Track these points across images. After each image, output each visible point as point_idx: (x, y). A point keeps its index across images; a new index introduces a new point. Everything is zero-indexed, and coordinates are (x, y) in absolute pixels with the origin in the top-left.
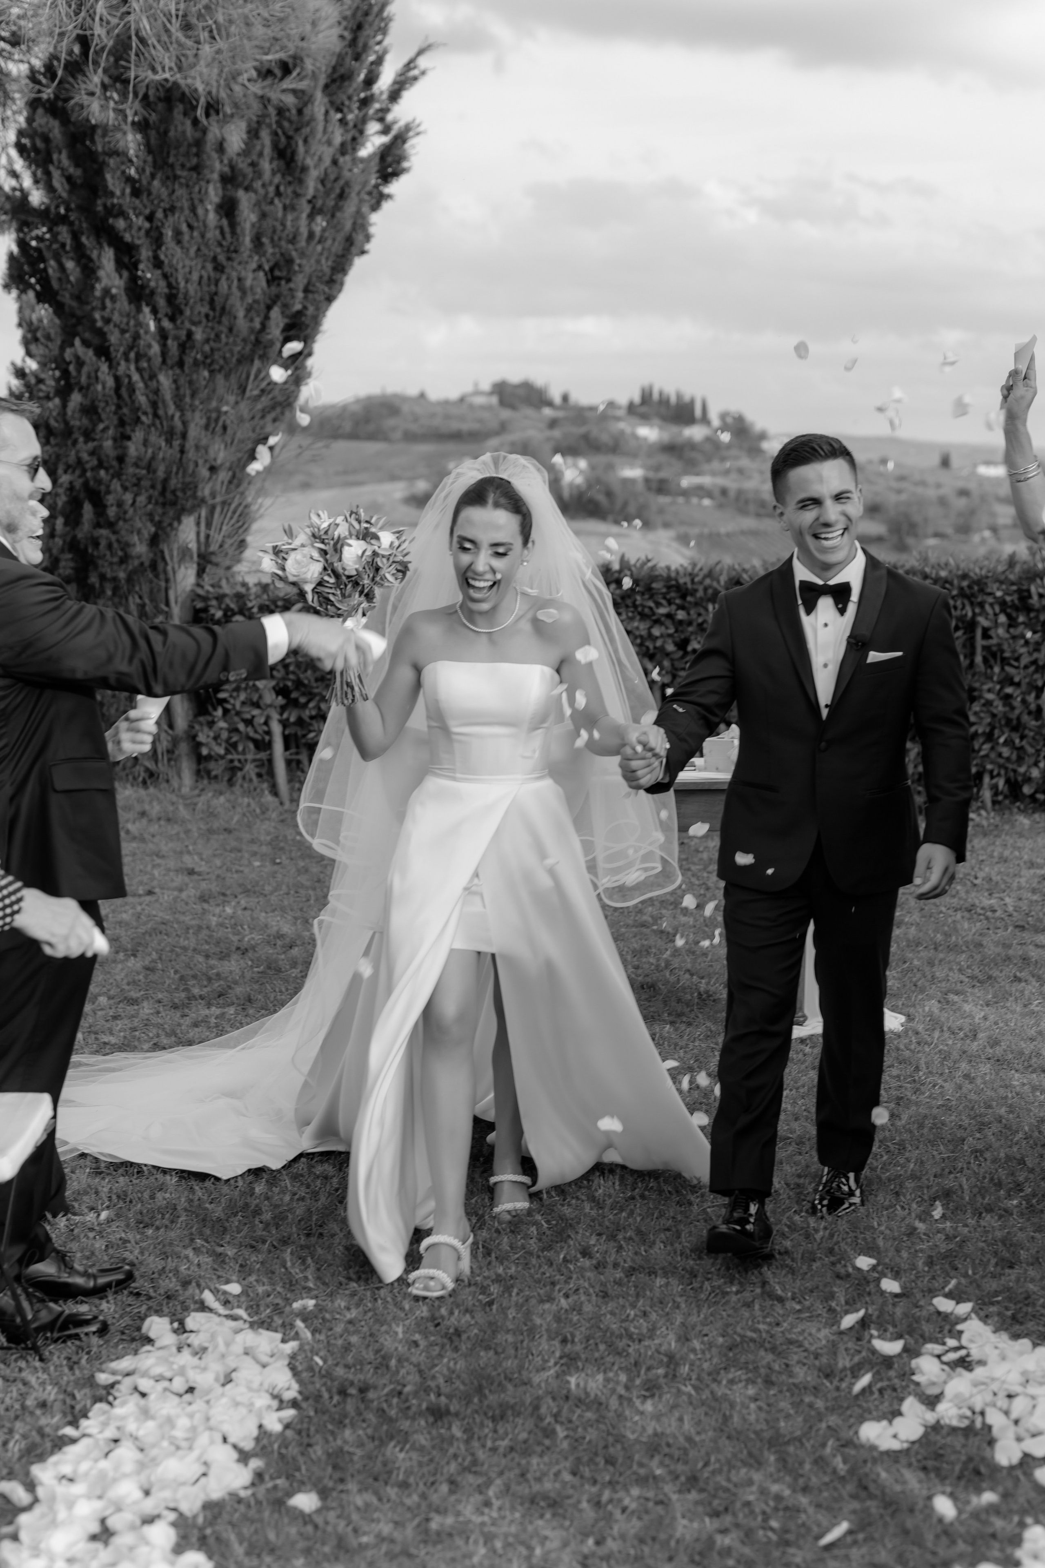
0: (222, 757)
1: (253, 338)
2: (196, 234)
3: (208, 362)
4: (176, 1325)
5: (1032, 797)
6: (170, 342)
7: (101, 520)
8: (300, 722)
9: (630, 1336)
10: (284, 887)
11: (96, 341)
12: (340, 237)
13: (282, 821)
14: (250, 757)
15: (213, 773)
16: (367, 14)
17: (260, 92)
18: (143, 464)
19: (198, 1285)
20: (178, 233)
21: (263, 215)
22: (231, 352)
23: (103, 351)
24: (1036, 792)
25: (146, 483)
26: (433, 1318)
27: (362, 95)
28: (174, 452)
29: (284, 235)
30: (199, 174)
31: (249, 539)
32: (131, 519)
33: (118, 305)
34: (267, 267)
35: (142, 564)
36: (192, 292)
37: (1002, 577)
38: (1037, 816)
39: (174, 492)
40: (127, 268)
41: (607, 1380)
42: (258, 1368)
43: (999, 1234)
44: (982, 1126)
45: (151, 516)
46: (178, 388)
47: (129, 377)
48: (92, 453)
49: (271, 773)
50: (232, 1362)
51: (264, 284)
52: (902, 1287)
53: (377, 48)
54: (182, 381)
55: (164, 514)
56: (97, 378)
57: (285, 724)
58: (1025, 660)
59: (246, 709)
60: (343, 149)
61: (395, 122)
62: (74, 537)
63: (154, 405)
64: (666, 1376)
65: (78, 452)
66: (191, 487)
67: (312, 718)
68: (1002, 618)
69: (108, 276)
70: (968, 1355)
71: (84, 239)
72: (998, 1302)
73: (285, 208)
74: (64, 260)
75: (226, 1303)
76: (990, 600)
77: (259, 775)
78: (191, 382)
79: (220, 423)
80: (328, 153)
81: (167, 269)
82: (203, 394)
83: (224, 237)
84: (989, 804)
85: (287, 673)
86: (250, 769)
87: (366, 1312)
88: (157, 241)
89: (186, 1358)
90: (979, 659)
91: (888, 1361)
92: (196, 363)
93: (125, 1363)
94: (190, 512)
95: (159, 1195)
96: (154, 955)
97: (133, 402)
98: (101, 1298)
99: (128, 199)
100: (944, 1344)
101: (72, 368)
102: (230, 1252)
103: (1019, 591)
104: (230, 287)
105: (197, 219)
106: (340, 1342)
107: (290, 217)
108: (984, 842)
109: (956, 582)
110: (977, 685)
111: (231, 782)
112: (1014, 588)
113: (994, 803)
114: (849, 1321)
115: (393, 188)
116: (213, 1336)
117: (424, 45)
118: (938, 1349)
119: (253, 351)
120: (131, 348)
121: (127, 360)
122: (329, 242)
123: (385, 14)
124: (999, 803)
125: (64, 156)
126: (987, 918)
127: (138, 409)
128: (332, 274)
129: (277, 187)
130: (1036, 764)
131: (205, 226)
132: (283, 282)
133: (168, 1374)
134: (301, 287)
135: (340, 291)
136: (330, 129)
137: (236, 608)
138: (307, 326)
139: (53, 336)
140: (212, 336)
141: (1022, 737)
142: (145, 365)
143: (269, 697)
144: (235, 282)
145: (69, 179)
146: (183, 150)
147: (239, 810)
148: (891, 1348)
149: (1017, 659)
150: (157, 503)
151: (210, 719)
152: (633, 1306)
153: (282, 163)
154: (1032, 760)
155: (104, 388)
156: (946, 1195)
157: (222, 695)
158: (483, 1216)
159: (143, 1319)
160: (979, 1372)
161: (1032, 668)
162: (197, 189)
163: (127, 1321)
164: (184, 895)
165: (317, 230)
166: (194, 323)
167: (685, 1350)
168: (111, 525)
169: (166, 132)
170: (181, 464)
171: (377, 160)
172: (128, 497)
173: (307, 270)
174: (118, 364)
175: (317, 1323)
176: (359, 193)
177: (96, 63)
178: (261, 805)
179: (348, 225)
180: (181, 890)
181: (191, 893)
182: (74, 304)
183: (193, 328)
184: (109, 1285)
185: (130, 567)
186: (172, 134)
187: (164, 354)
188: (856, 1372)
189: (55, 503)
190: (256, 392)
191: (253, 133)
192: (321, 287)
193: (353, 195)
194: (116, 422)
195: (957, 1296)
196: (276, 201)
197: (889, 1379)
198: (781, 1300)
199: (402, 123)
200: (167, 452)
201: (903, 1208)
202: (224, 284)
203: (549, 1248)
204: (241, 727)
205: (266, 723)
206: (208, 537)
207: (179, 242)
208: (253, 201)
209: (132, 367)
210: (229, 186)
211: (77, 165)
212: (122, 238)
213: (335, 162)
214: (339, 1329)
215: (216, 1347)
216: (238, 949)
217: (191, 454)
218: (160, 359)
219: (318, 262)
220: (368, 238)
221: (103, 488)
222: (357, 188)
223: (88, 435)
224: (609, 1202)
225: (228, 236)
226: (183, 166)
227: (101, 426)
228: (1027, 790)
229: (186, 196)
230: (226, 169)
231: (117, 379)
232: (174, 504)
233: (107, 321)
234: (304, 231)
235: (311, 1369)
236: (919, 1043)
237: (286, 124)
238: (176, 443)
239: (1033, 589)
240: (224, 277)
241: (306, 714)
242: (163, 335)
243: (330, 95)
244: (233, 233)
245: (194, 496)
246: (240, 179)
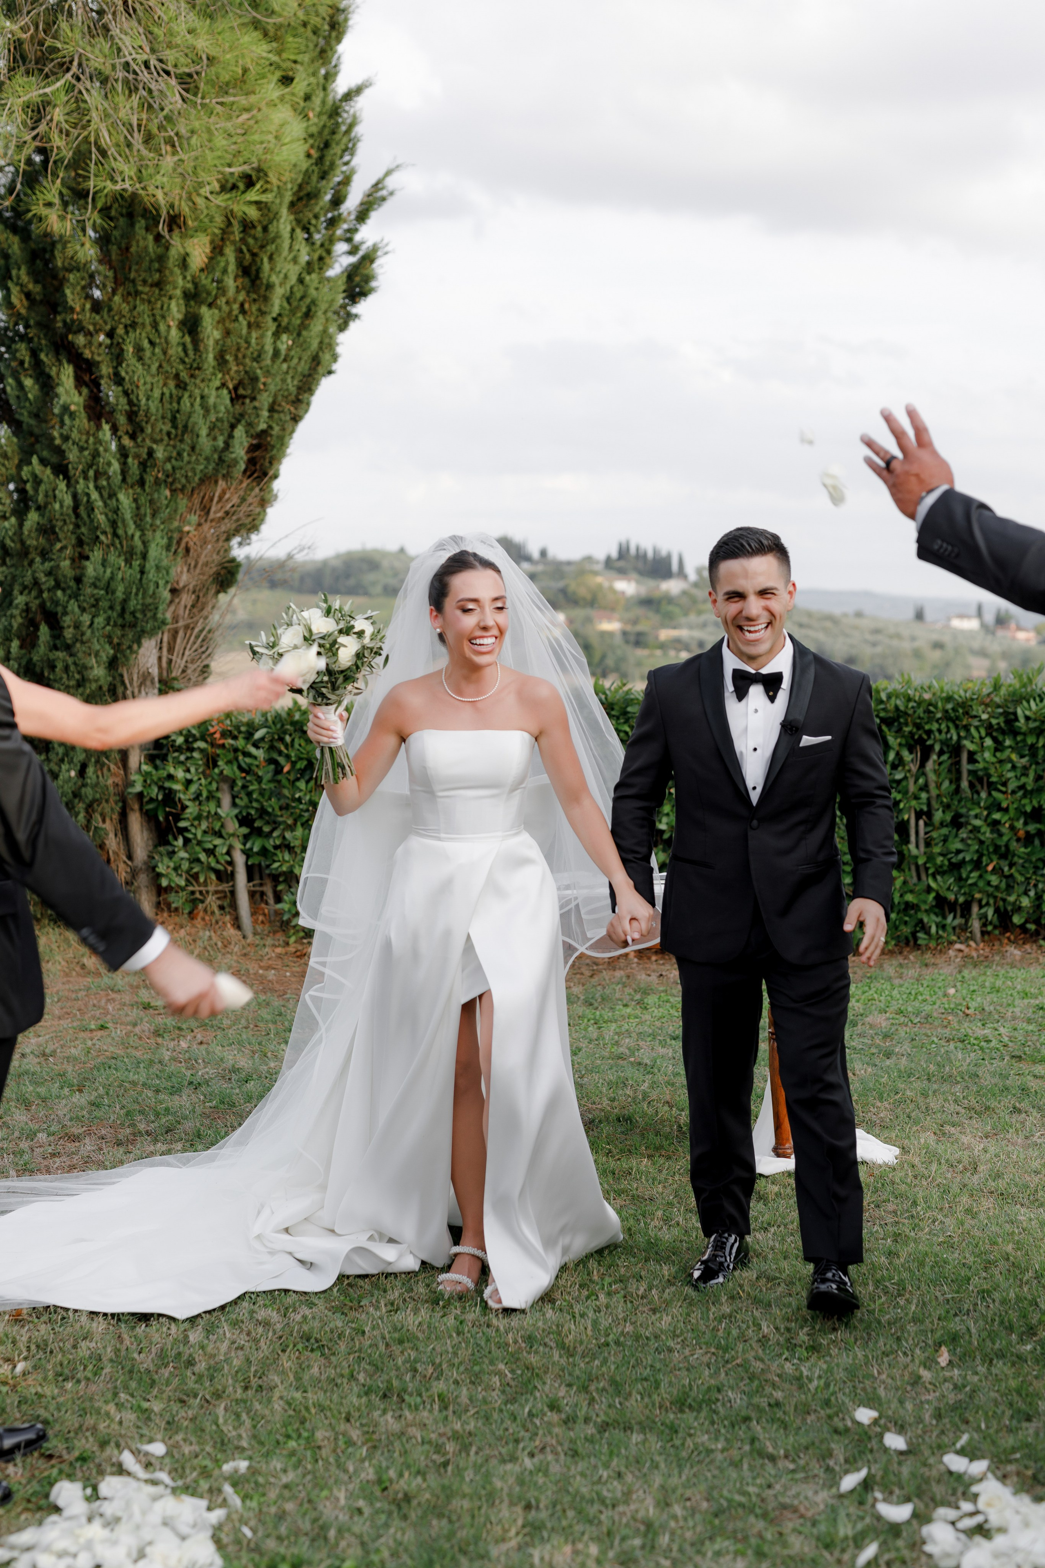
0: (183, 889)
1: (216, 456)
2: (157, 350)
3: (169, 480)
4: (89, 1491)
5: (1023, 928)
6: (130, 460)
7: (58, 642)
8: (264, 851)
9: (602, 1501)
10: (243, 1021)
11: (54, 459)
12: (306, 356)
13: (245, 955)
14: (211, 888)
15: (173, 906)
16: (333, 133)
17: (223, 204)
18: (102, 584)
19: (118, 1445)
20: (139, 349)
21: (227, 333)
22: (193, 470)
23: (61, 470)
24: (1026, 922)
25: (104, 604)
26: (380, 1481)
27: (330, 215)
28: (133, 573)
29: (249, 353)
30: (161, 290)
31: (213, 665)
32: (89, 641)
33: (77, 422)
34: (231, 386)
35: (100, 688)
36: (153, 410)
37: (988, 700)
38: (1027, 947)
39: (133, 613)
40: (87, 386)
41: (576, 1552)
42: (176, 1541)
43: (1013, 1384)
44: (988, 1265)
45: (109, 638)
46: (138, 508)
47: (88, 495)
48: (49, 574)
49: (234, 905)
50: (147, 1535)
51: (228, 402)
52: (909, 1443)
53: (344, 168)
54: (142, 500)
55: (123, 636)
56: (55, 497)
57: (248, 853)
58: (1012, 785)
59: (208, 838)
60: (309, 267)
61: (363, 243)
62: (31, 659)
63: (114, 524)
64: (643, 1547)
65: (34, 572)
66: (150, 609)
67: (276, 847)
68: (988, 742)
69: (67, 392)
70: (986, 1521)
71: (43, 356)
72: (1016, 1460)
73: (249, 325)
74: (23, 378)
75: (148, 1466)
76: (976, 723)
77: (221, 908)
78: (151, 502)
79: (183, 545)
80: (294, 271)
81: (127, 386)
82: (165, 514)
83: (187, 355)
84: (978, 935)
85: (251, 802)
86: (212, 901)
87: (304, 1476)
88: (118, 358)
89: (96, 1530)
90: (965, 784)
91: (895, 1529)
92: (157, 482)
93: (25, 1537)
94: (152, 633)
95: (83, 1344)
96: (101, 1091)
97: (92, 521)
98: (8, 1461)
99: (88, 315)
100: (958, 1508)
101: (29, 487)
102: (157, 1406)
103: (1005, 714)
104: (192, 405)
105: (159, 336)
106: (273, 1510)
107: (254, 335)
108: (974, 973)
109: (940, 705)
110: (963, 811)
111: (192, 915)
112: (1001, 710)
113: (983, 933)
114: (849, 1482)
115: (361, 308)
116: (128, 1504)
117: (393, 166)
118: (951, 1514)
119: (216, 470)
120: (90, 466)
121: (86, 478)
122: (295, 361)
123: (353, 135)
124: (989, 933)
125: (23, 272)
126: (982, 1049)
127: (97, 528)
128: (298, 394)
129: (242, 305)
130: (1026, 893)
131: (167, 342)
132: (247, 401)
133: (73, 1549)
134: (266, 406)
135: (306, 411)
136: (296, 247)
137: (198, 735)
138: (273, 447)
139: (10, 454)
140: (174, 454)
141: (1011, 865)
142: (105, 483)
143: (232, 826)
144: (198, 399)
145: (28, 295)
146: (145, 264)
147: (200, 943)
148: (899, 1513)
149: (1005, 784)
150: (115, 625)
151: (170, 849)
152: (607, 1466)
153: (247, 281)
154: (1022, 889)
155: (62, 506)
156: (954, 1339)
157: (182, 824)
158: (440, 1365)
159: (51, 1485)
160: (1000, 1541)
161: (1020, 793)
162: (159, 305)
163: (35, 1486)
164: (137, 1030)
165: (283, 348)
166: (155, 441)
167: (665, 1516)
168: (68, 648)
169: (127, 249)
170: (141, 584)
171: (344, 279)
172: (86, 618)
173: (272, 388)
174: (77, 482)
175: (249, 1487)
176: (325, 312)
177: (55, 175)
178: (222, 938)
179: (315, 345)
180: (135, 1025)
181: (146, 1027)
182: (32, 422)
183: (155, 446)
184: (17, 1447)
185: (88, 691)
186: (133, 249)
187: (124, 473)
188: (859, 1542)
189: (10, 625)
190: (220, 515)
191: (217, 250)
192: (288, 407)
193: (320, 313)
194: (73, 541)
195: (971, 1453)
196: (241, 318)
197: (898, 1550)
198: (773, 1459)
199: (369, 244)
200: (127, 572)
201: (905, 1354)
202: (186, 401)
203: (513, 1401)
204: (203, 857)
205: (228, 853)
206: (170, 662)
207: (140, 359)
208: (217, 318)
209: (91, 485)
210: (192, 303)
211: (36, 282)
212: (82, 354)
213: (301, 281)
214: (273, 1494)
215: (131, 1516)
216: (191, 1083)
217: (152, 575)
218: (120, 477)
219: (284, 381)
220: (335, 358)
221: (60, 609)
222: (323, 306)
223: (44, 555)
224: (580, 1350)
225: (191, 353)
226: (145, 282)
227: (58, 546)
228: (1017, 920)
229: (147, 312)
230: (190, 286)
231: (75, 496)
232: (133, 626)
233: (66, 438)
234: (269, 349)
235: (238, 1542)
236: (915, 1177)
237: (251, 241)
238: (136, 563)
239: (1019, 711)
240: (186, 395)
241: (270, 844)
242: (123, 453)
243: (296, 213)
244: (196, 349)
245: (154, 617)
246: (204, 295)
